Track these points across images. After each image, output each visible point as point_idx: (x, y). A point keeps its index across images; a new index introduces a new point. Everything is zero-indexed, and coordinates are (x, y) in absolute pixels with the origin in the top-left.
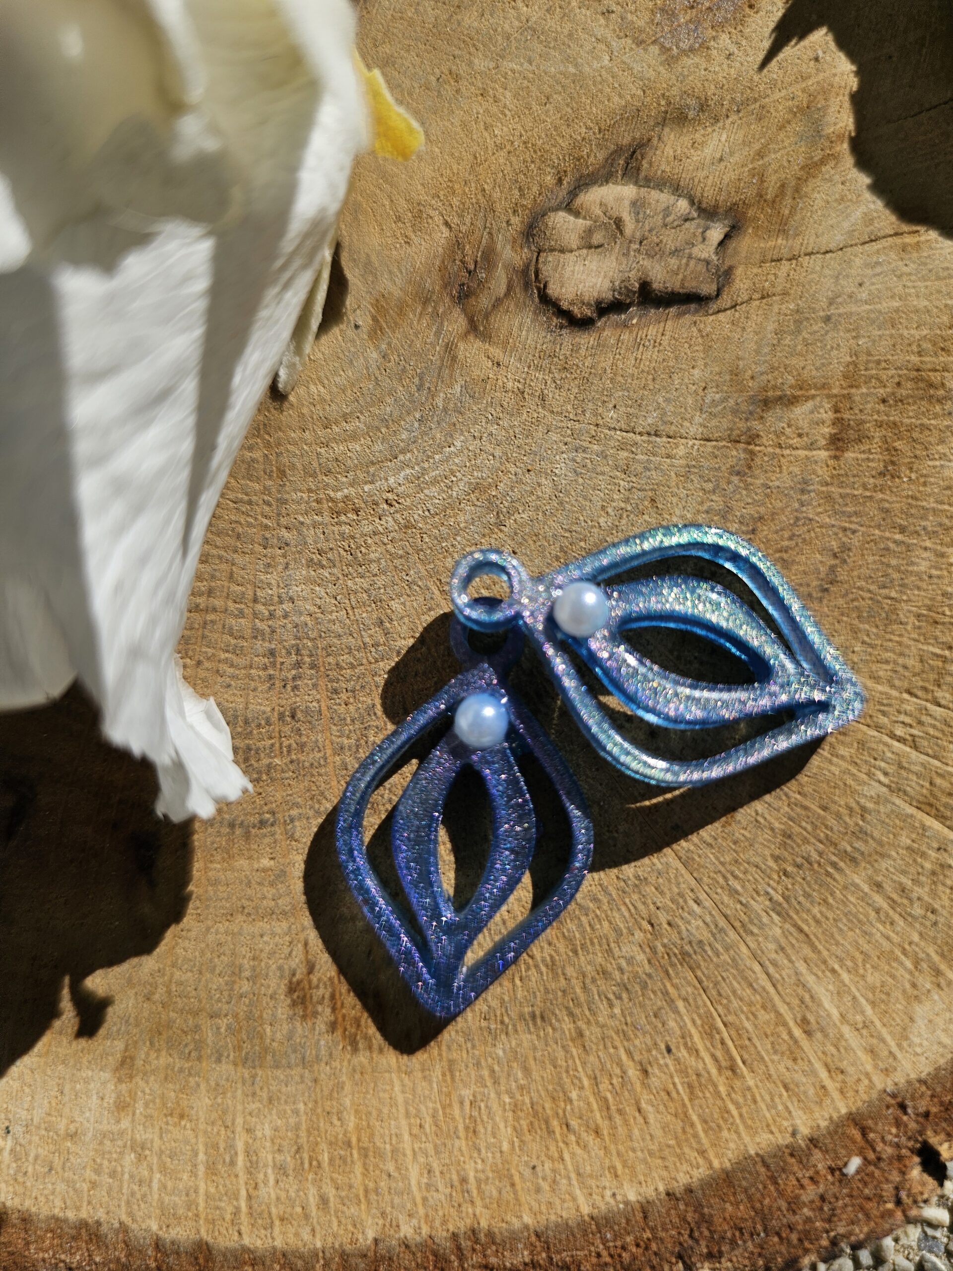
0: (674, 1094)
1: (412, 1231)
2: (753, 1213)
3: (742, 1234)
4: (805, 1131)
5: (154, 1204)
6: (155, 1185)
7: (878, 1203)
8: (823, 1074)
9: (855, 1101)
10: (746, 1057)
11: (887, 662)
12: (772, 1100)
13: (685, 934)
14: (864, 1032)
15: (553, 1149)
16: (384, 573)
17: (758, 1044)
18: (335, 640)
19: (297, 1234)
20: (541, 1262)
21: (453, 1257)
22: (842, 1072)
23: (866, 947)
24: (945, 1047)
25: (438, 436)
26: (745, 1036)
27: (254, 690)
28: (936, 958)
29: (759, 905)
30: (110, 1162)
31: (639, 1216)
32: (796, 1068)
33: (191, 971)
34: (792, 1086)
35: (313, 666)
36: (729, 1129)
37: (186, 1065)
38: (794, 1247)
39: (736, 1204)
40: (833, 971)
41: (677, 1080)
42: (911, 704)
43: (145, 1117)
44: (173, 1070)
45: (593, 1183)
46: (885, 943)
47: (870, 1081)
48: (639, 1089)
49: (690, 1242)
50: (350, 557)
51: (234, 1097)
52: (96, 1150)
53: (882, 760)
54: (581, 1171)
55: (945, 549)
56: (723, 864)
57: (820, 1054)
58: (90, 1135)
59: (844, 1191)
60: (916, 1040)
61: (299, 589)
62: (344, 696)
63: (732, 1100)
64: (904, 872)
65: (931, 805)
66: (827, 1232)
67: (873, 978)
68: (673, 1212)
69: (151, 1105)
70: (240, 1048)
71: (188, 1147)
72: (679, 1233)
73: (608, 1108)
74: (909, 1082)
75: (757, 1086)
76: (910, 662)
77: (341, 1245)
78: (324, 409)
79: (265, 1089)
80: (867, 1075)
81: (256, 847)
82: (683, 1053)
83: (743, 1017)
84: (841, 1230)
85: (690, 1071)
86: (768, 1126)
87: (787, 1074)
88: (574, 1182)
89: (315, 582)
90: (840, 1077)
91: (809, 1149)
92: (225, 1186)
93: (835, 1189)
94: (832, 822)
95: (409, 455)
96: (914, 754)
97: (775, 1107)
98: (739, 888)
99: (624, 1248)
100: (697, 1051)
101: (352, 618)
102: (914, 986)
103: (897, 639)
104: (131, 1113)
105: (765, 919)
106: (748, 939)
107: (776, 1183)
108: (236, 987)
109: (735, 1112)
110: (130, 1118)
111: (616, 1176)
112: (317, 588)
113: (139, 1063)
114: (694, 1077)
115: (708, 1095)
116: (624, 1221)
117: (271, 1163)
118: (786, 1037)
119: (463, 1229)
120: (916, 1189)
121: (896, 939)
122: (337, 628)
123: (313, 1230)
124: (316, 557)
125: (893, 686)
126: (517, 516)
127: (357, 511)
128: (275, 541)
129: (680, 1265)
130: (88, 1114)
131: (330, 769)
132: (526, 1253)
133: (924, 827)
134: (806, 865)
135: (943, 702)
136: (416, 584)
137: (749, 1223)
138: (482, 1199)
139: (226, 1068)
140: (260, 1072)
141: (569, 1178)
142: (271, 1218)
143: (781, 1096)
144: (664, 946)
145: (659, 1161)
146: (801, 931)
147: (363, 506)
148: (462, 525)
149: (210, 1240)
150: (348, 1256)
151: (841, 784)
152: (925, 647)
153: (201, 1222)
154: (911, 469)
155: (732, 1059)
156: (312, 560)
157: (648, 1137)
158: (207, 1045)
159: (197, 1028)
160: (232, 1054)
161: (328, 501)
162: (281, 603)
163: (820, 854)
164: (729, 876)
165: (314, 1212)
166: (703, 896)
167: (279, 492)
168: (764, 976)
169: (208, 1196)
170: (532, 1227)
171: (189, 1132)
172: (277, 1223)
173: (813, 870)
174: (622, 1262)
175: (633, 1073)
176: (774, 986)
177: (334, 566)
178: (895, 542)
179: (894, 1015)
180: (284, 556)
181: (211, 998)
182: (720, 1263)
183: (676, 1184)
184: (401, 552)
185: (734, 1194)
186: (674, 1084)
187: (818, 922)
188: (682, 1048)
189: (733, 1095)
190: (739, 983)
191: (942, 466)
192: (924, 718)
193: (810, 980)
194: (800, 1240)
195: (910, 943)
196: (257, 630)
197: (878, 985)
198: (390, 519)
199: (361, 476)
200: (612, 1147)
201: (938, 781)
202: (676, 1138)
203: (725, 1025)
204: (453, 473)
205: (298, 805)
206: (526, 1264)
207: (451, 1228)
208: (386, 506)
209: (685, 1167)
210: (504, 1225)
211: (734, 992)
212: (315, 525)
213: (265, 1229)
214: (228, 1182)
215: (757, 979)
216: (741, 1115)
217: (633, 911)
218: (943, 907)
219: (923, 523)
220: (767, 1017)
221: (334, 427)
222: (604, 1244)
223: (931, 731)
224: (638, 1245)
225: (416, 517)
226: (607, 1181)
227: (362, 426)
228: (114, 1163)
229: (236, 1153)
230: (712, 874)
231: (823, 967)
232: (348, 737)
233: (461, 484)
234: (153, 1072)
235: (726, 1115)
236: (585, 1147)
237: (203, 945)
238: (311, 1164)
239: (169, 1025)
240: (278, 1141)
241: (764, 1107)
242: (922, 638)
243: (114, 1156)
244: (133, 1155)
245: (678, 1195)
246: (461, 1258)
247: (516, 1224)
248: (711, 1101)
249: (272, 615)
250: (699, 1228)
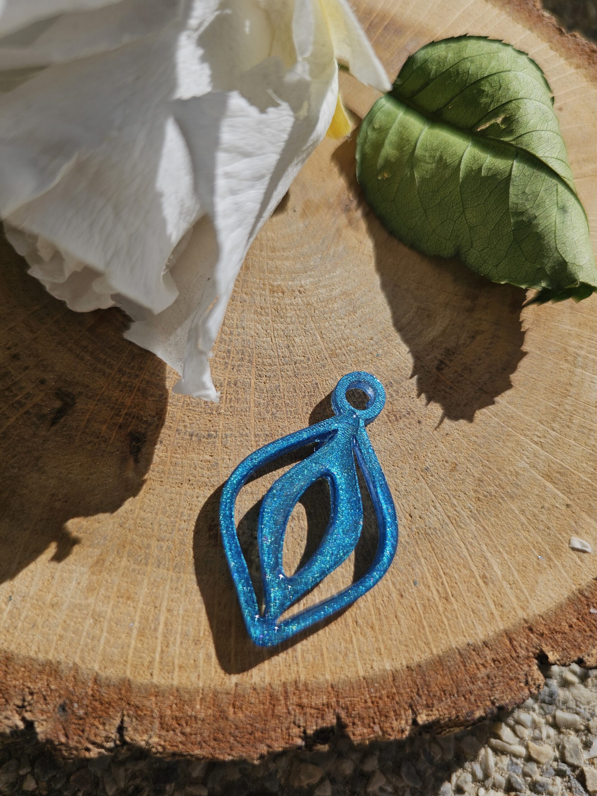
0: (415, 609)
1: (259, 679)
2: (451, 682)
3: (445, 694)
4: (482, 637)
5: (99, 652)
6: (102, 641)
7: (517, 683)
8: (492, 606)
9: (507, 623)
10: (454, 592)
11: (531, 406)
12: (466, 618)
13: (427, 523)
14: (514, 586)
15: (347, 635)
16: (293, 323)
17: (460, 586)
18: (264, 351)
19: (188, 677)
20: (333, 704)
21: (281, 698)
22: (502, 606)
23: (517, 542)
24: (552, 598)
25: (329, 267)
26: (454, 581)
27: (216, 368)
28: (549, 552)
29: (465, 514)
30: (75, 623)
31: (391, 679)
32: (479, 601)
33: (151, 513)
34: (476, 611)
35: (250, 361)
36: (442, 632)
37: (138, 568)
38: (472, 704)
39: (443, 676)
40: (500, 552)
41: (417, 602)
42: (541, 427)
43: (105, 597)
44: (128, 570)
45: (367, 657)
46: (525, 540)
47: (515, 612)
48: (397, 605)
49: (417, 697)
50: (276, 313)
51: (164, 589)
52: (67, 615)
53: (527, 451)
54: (362, 649)
55: (558, 361)
56: (449, 490)
57: (491, 595)
58: (66, 605)
59: (500, 673)
60: (539, 593)
61: (248, 323)
62: (264, 379)
63: (445, 615)
64: (535, 507)
65: (549, 476)
66: (490, 697)
67: (519, 558)
68: (409, 678)
69: (110, 590)
70: (173, 560)
71: (129, 618)
72: (412, 691)
73: (380, 614)
74: (535, 615)
75: (458, 609)
76: (541, 408)
77: (215, 686)
78: (273, 244)
79: (184, 586)
80: (514, 609)
81: (203, 449)
82: (422, 587)
83: (454, 570)
84: (497, 696)
85: (424, 597)
86: (463, 632)
87: (474, 604)
88: (357, 656)
89: (257, 321)
90: (500, 609)
91: (483, 648)
92: (148, 644)
93: (495, 672)
94: (502, 477)
95: (313, 273)
96: (541, 451)
97: (467, 623)
98: (456, 503)
99: (380, 698)
100: (429, 587)
101: (274, 342)
102: (538, 565)
103: (535, 397)
104: (95, 594)
105: (468, 521)
106: (459, 530)
107: (465, 666)
108: (177, 525)
109: (446, 623)
110: (94, 597)
111: (381, 654)
112: (258, 325)
113: (107, 564)
114: (427, 601)
115: (433, 611)
116: (382, 681)
117: (180, 631)
118: (475, 584)
119: (290, 680)
120: (536, 676)
121: (531, 539)
122: (265, 345)
123: (199, 676)
124: (259, 310)
125: (533, 418)
126: (363, 309)
127: (283, 293)
128: (239, 299)
129: (410, 711)
130: (67, 592)
131: (252, 414)
132: (325, 697)
133: (545, 486)
134: (489, 496)
135: (555, 429)
136: (308, 331)
137: (449, 688)
138: (303, 662)
139: (162, 571)
140: (182, 575)
141: (354, 653)
142: (173, 666)
143: (470, 616)
144: (417, 528)
145: (404, 647)
146: (485, 529)
147: (287, 291)
148: (335, 309)
149: (131, 678)
150: (218, 693)
151: (507, 459)
152: (548, 403)
153: (128, 666)
154: (545, 324)
155: (446, 592)
156: (257, 311)
157: (400, 633)
158: (153, 557)
159: (149, 546)
160: (167, 563)
161: (269, 285)
162: (237, 328)
163: (496, 492)
164: (451, 496)
165: (201, 663)
166: (438, 505)
167: (244, 276)
168: (466, 550)
169: (135, 649)
170: (330, 682)
171: (132, 608)
172: (177, 669)
173: (492, 499)
174: (378, 706)
175: (395, 595)
176: (470, 556)
177: (268, 316)
178: (536, 354)
179: (528, 579)
180: (243, 306)
181: (161, 530)
182: (432, 711)
183: (412, 662)
184: (303, 316)
185: (443, 670)
186: (416, 604)
187: (492, 525)
188: (421, 584)
189: (446, 613)
190: (453, 552)
191: (558, 326)
192: (546, 435)
193: (488, 555)
194: (475, 700)
195: (537, 543)
196: (222, 339)
197: (521, 562)
198: (300, 300)
199: (288, 277)
200: (380, 637)
201: (552, 465)
202: (414, 634)
203: (444, 574)
204: (334, 284)
205: (231, 429)
206: (323, 705)
207: (283, 680)
208: (298, 294)
209: (418, 652)
210: (314, 679)
211: (450, 557)
212: (261, 295)
213: (169, 673)
214: (150, 642)
215: (462, 551)
216: (449, 625)
217: (402, 508)
218: (553, 526)
219: (549, 348)
220: (466, 572)
221: (277, 253)
222: (369, 695)
223: (549, 441)
224: (388, 697)
225: (313, 301)
226: (375, 656)
227: (291, 255)
228: (78, 625)
229: (159, 624)
230: (443, 495)
231: (495, 549)
232: (264, 399)
233: (337, 291)
234: (116, 570)
235: (442, 624)
236: (365, 636)
237: (161, 499)
238: (204, 634)
239: (132, 542)
240: (186, 618)
241: (461, 621)
242: (546, 399)
243: (80, 620)
244: (91, 620)
245: (413, 669)
246: (286, 698)
247: (321, 679)
248: (434, 615)
249: (231, 333)
250: (422, 688)
